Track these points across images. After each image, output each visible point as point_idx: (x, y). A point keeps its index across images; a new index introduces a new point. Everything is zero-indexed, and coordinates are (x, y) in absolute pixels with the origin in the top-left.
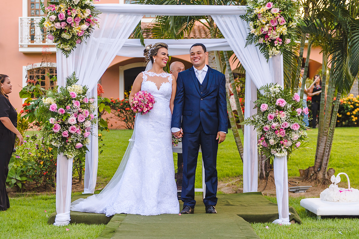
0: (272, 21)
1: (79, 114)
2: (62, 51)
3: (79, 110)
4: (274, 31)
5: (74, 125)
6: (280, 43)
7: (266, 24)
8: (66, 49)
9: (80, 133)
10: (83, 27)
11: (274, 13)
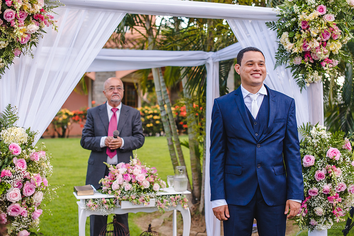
1: (24, 182)
3: (26, 175)
4: (323, 48)
7: (317, 36)
9: (26, 215)
11: (328, 22)
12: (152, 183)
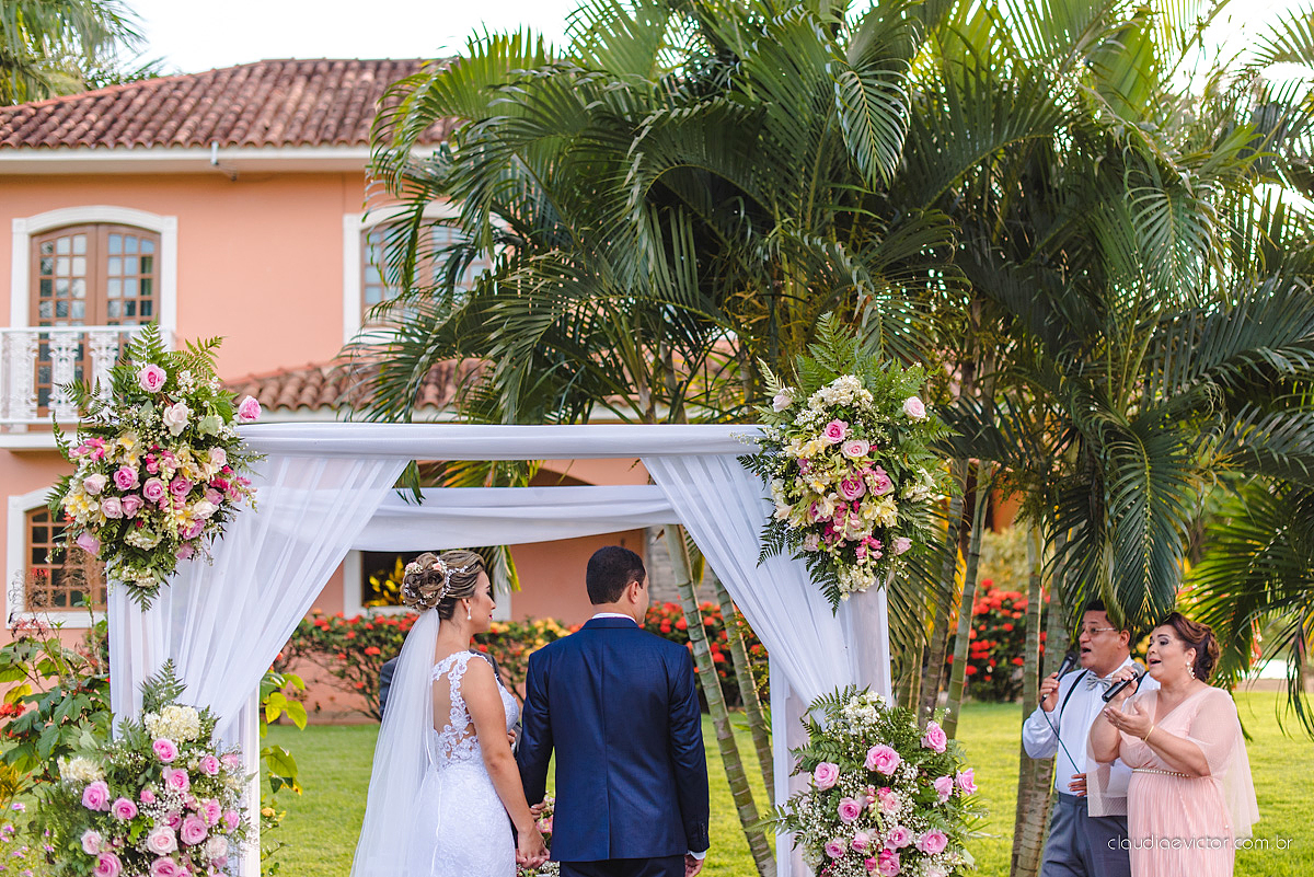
0: (845, 483)
1: (184, 816)
2: (129, 590)
4: (852, 515)
5: (167, 855)
6: (874, 554)
7: (828, 491)
8: (140, 582)
10: (202, 509)
11: (852, 458)
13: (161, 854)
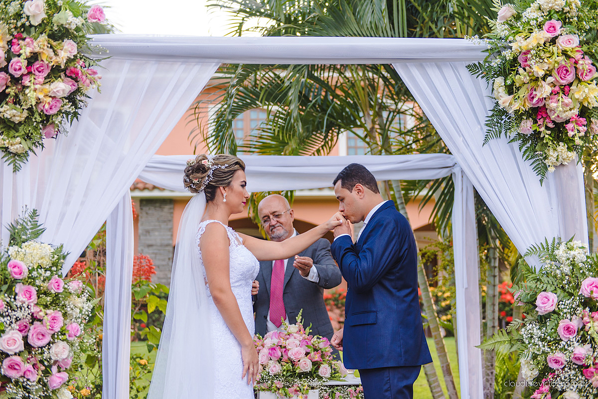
0: (560, 69)
1: (32, 323)
2: (4, 154)
3: (32, 311)
4: (564, 97)
5: (15, 354)
6: (581, 128)
7: (545, 77)
8: (12, 148)
9: (34, 377)
10: (56, 88)
11: (566, 49)
12: (316, 365)
13: (10, 353)
